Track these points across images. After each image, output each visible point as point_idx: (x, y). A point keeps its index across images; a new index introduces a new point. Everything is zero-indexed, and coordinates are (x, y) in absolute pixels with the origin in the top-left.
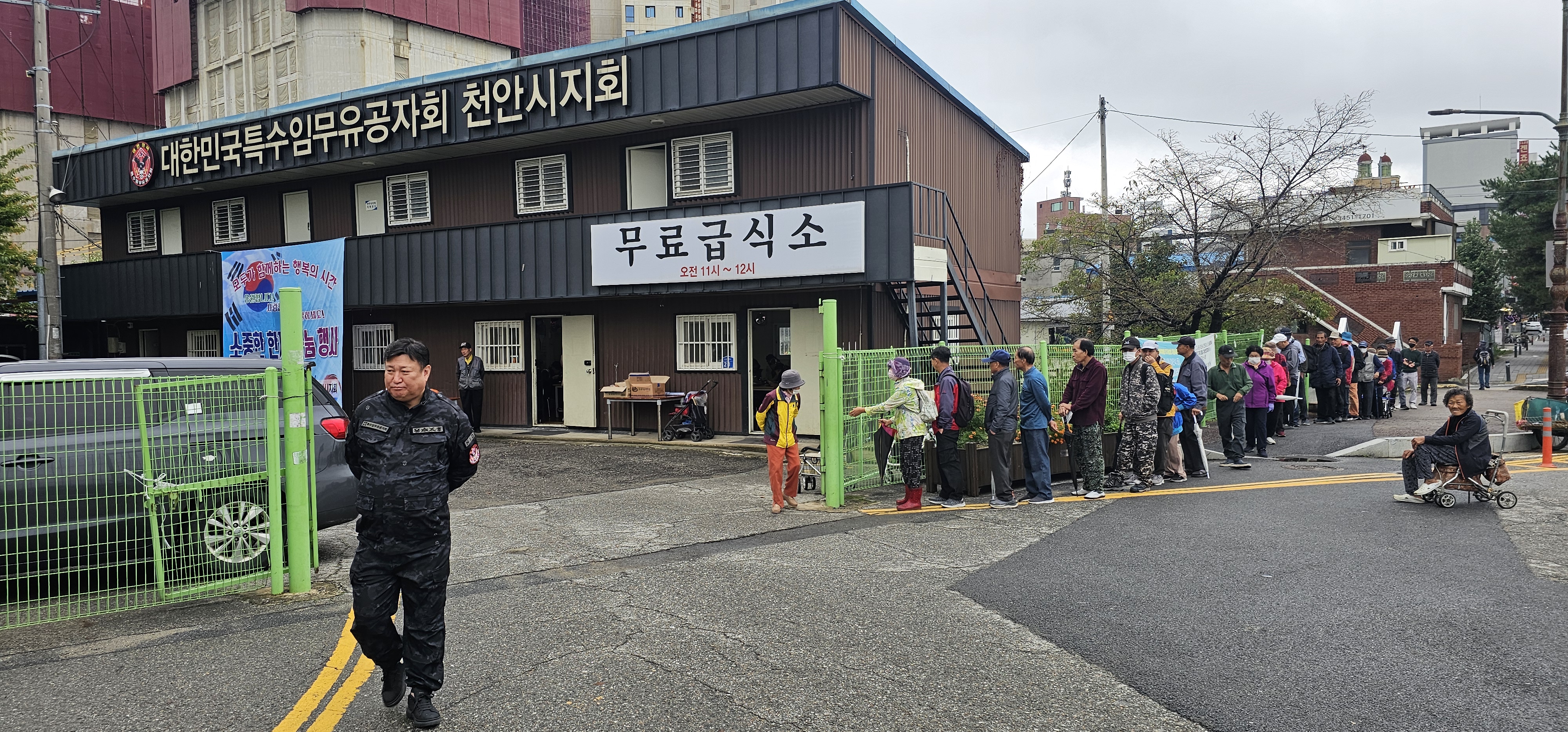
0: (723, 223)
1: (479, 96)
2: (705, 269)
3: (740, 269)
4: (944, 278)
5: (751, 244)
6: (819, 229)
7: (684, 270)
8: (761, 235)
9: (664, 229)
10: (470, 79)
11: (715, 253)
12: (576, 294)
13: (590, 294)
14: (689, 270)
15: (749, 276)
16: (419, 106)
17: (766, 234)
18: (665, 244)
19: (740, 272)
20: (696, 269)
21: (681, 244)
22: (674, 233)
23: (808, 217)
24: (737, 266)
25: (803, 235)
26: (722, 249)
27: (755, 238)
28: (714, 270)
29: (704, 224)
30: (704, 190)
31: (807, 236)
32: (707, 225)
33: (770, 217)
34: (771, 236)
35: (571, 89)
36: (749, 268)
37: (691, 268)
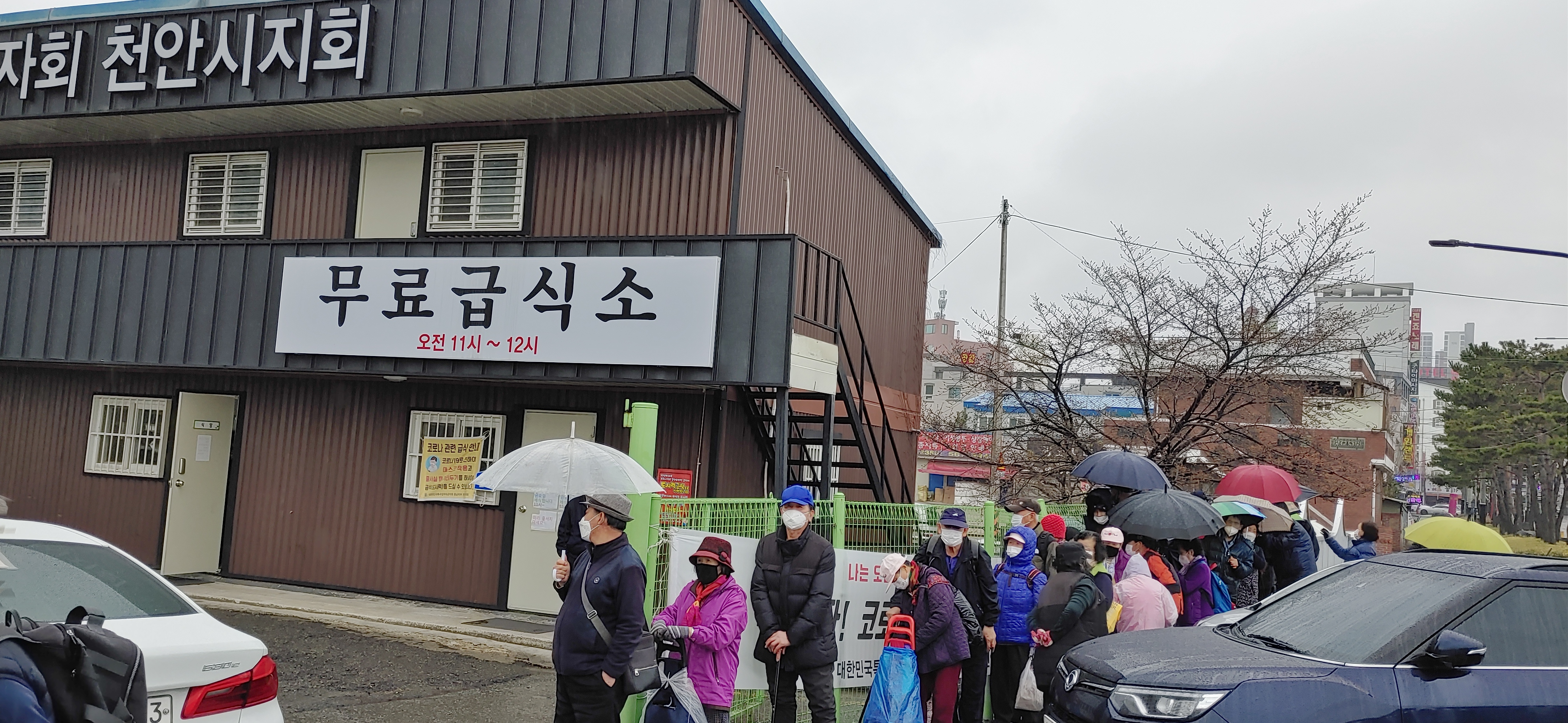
0: (494, 271)
1: (135, 43)
2: (458, 339)
3: (515, 344)
4: (831, 388)
5: (536, 307)
6: (647, 294)
7: (425, 339)
8: (553, 294)
9: (399, 272)
10: (121, 20)
11: (477, 316)
12: (249, 362)
13: (271, 365)
14: (433, 339)
15: (527, 356)
16: (38, 54)
17: (561, 293)
18: (398, 296)
19: (513, 349)
20: (443, 339)
21: (424, 298)
22: (414, 279)
23: (630, 273)
25: (620, 300)
26: (488, 312)
27: (543, 298)
28: (472, 343)
29: (464, 269)
30: (475, 223)
31: (627, 303)
32: (468, 271)
33: (570, 268)
34: (568, 296)
35: (278, 47)
36: (529, 345)
37: (436, 336)
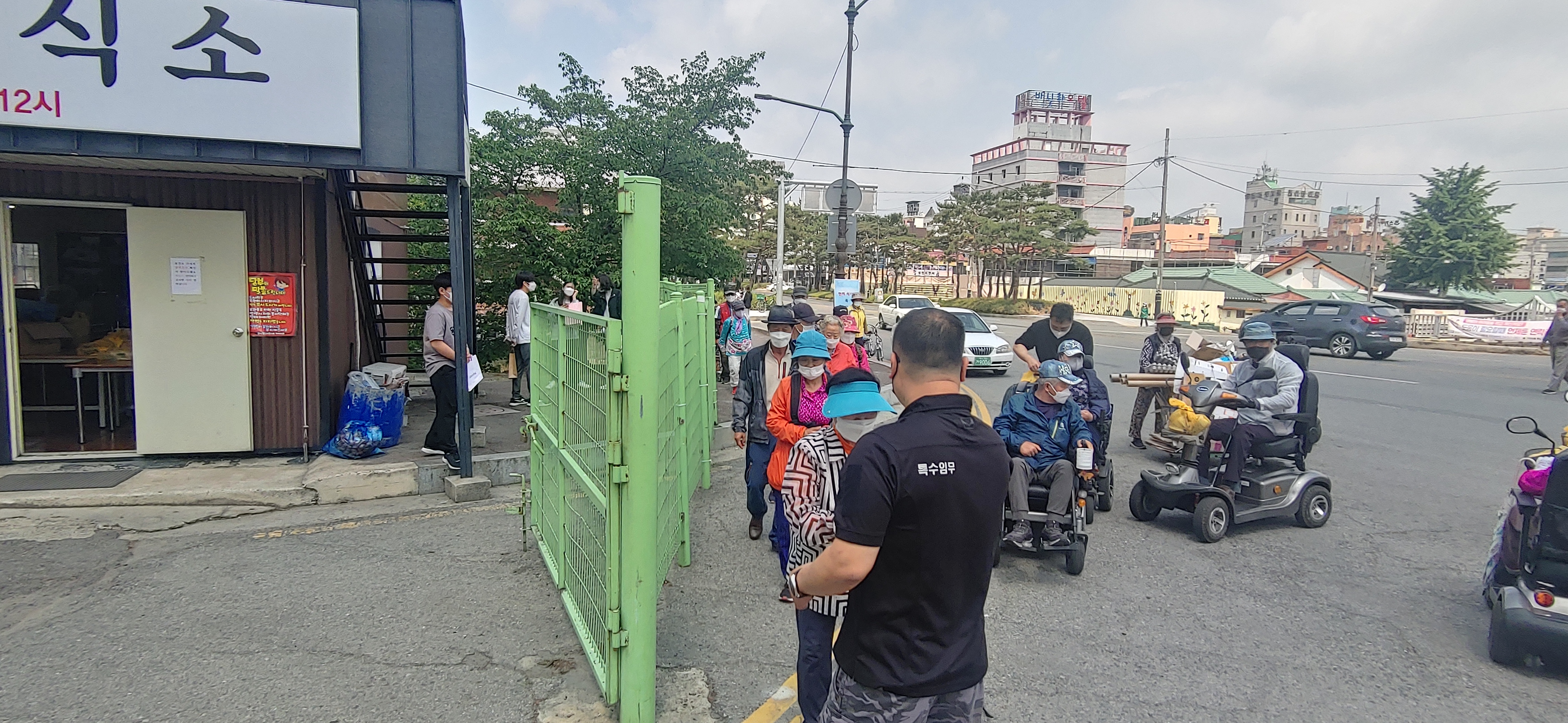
3: (13, 101)
5: (47, 47)
6: (253, 48)
8: (79, 32)
15: (44, 120)
17: (95, 32)
19: (11, 108)
23: (218, 16)
25: (204, 50)
27: (58, 35)
31: (218, 58)
34: (110, 38)
36: (43, 102)
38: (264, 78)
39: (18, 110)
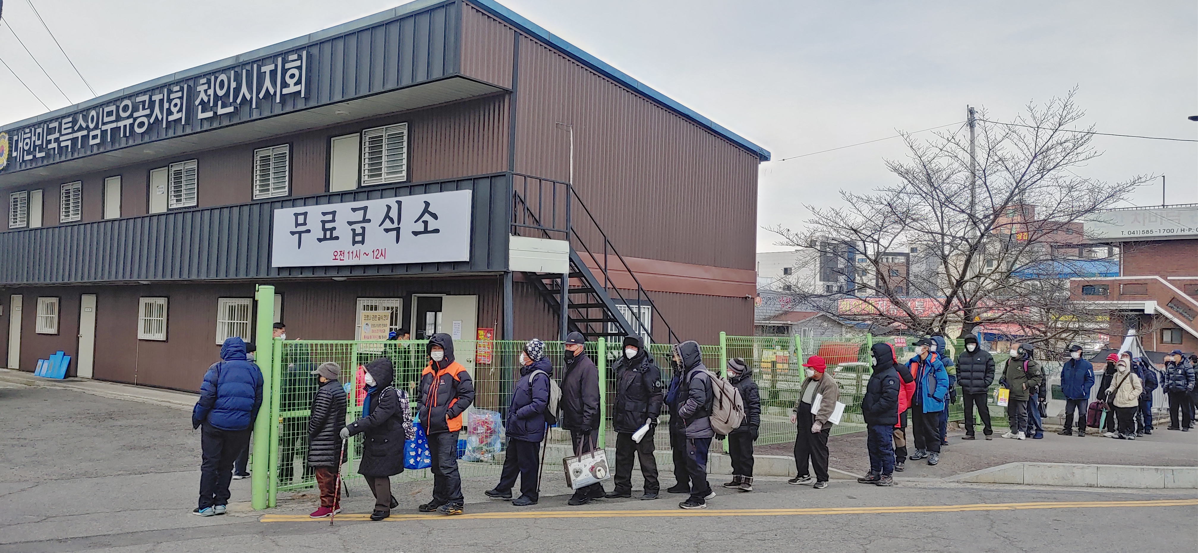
0: (365, 209)
1: (207, 90)
2: (350, 253)
3: (376, 253)
4: (565, 270)
5: (385, 229)
6: (435, 216)
7: (336, 254)
8: (392, 221)
9: (324, 214)
10: (204, 75)
11: (359, 238)
12: (264, 274)
13: (274, 273)
14: (339, 253)
15: (381, 261)
16: (170, 101)
17: (396, 220)
18: (324, 228)
20: (343, 253)
21: (334, 228)
22: (329, 217)
23: (427, 204)
24: (373, 252)
25: (423, 222)
26: (363, 235)
27: (388, 224)
28: (356, 255)
29: (352, 209)
30: (385, 178)
31: (426, 223)
32: (354, 210)
33: (399, 203)
34: (399, 222)
35: (267, 83)
36: (382, 254)
37: (340, 251)
38: (437, 231)
39: (376, 258)
